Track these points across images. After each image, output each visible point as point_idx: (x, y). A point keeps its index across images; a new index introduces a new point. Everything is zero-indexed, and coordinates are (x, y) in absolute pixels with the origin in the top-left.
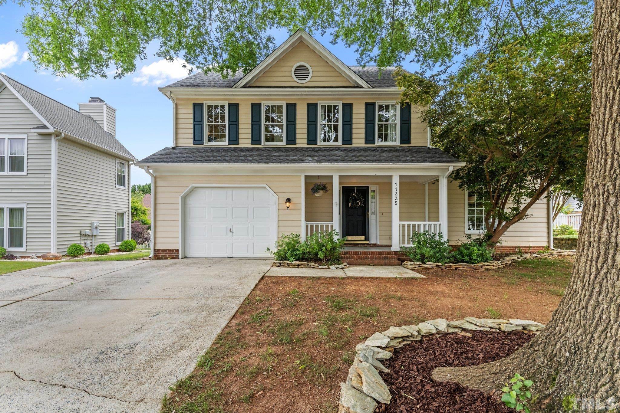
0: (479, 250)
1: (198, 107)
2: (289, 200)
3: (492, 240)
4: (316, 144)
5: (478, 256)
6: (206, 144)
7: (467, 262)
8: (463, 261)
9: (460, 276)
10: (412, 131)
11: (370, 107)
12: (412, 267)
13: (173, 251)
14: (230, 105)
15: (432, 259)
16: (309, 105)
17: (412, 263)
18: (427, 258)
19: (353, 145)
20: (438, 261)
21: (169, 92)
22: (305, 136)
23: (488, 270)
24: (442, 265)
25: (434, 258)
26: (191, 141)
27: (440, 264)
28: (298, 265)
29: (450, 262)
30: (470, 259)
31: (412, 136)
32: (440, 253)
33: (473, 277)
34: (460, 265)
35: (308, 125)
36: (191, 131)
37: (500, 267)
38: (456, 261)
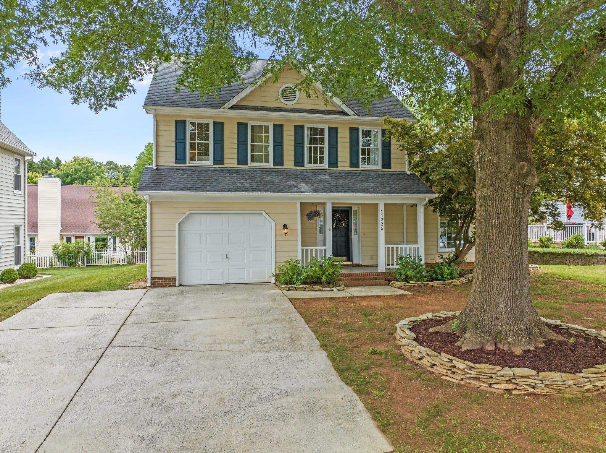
0: (448, 270)
1: (180, 125)
2: (285, 227)
3: (460, 259)
4: (304, 166)
5: (448, 274)
6: (189, 163)
7: (440, 280)
8: (437, 279)
9: (436, 292)
10: (393, 156)
11: (354, 131)
12: (399, 286)
13: (170, 279)
14: (215, 123)
15: (414, 279)
16: (296, 127)
17: (398, 283)
18: (409, 278)
19: (339, 168)
20: (418, 280)
21: (154, 110)
22: (292, 158)
23: (455, 285)
24: (422, 283)
25: (416, 278)
26: (173, 160)
27: (420, 283)
28: (305, 288)
29: (427, 281)
30: (442, 277)
31: (393, 161)
32: (420, 273)
33: (444, 292)
34: (435, 283)
35: (295, 147)
36: (173, 149)
37: (464, 282)
38: (432, 280)
